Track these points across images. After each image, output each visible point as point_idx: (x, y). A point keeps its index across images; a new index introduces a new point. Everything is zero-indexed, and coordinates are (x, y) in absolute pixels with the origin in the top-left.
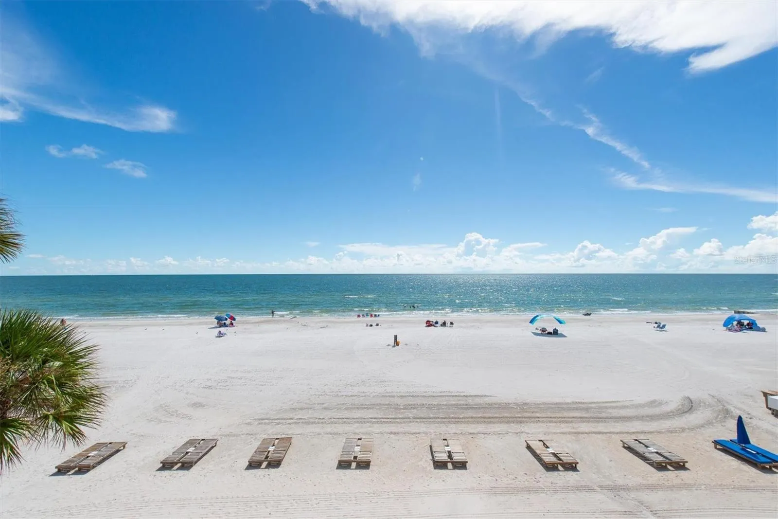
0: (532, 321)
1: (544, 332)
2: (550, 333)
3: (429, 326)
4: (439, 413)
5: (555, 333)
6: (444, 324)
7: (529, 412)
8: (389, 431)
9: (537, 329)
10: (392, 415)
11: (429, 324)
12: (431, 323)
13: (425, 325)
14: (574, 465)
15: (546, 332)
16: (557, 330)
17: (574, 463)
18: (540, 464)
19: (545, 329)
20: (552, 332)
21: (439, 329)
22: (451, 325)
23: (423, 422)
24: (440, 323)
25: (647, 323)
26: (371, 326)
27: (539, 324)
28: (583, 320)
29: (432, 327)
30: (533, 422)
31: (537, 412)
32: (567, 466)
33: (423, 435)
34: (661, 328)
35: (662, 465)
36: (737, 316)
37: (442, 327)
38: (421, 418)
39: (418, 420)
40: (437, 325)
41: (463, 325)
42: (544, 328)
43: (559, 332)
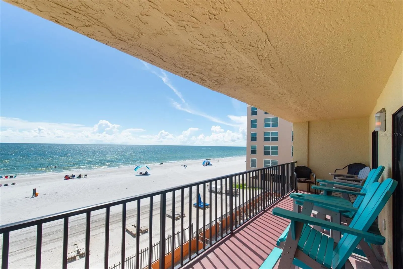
0: (135, 170)
1: (141, 174)
2: (144, 174)
3: (67, 179)
4: (72, 231)
5: (146, 174)
6: (80, 176)
7: (129, 214)
8: (26, 257)
9: (138, 173)
10: (28, 245)
11: (67, 178)
12: (69, 177)
13: (64, 179)
14: (147, 230)
15: (142, 174)
16: (147, 172)
17: (146, 230)
18: (132, 236)
19: (142, 172)
20: (145, 173)
21: (76, 180)
22: (85, 177)
23: (58, 241)
24: (76, 176)
25: (182, 165)
26: (6, 185)
27: (139, 170)
28: (159, 167)
29: (70, 180)
30: (131, 218)
31: (133, 213)
32: (144, 232)
33: (58, 248)
34: (186, 167)
35: (178, 218)
36: (206, 161)
37: (77, 179)
38: (56, 239)
39: (54, 241)
40: (74, 178)
41: (94, 176)
42: (140, 172)
43: (148, 173)
